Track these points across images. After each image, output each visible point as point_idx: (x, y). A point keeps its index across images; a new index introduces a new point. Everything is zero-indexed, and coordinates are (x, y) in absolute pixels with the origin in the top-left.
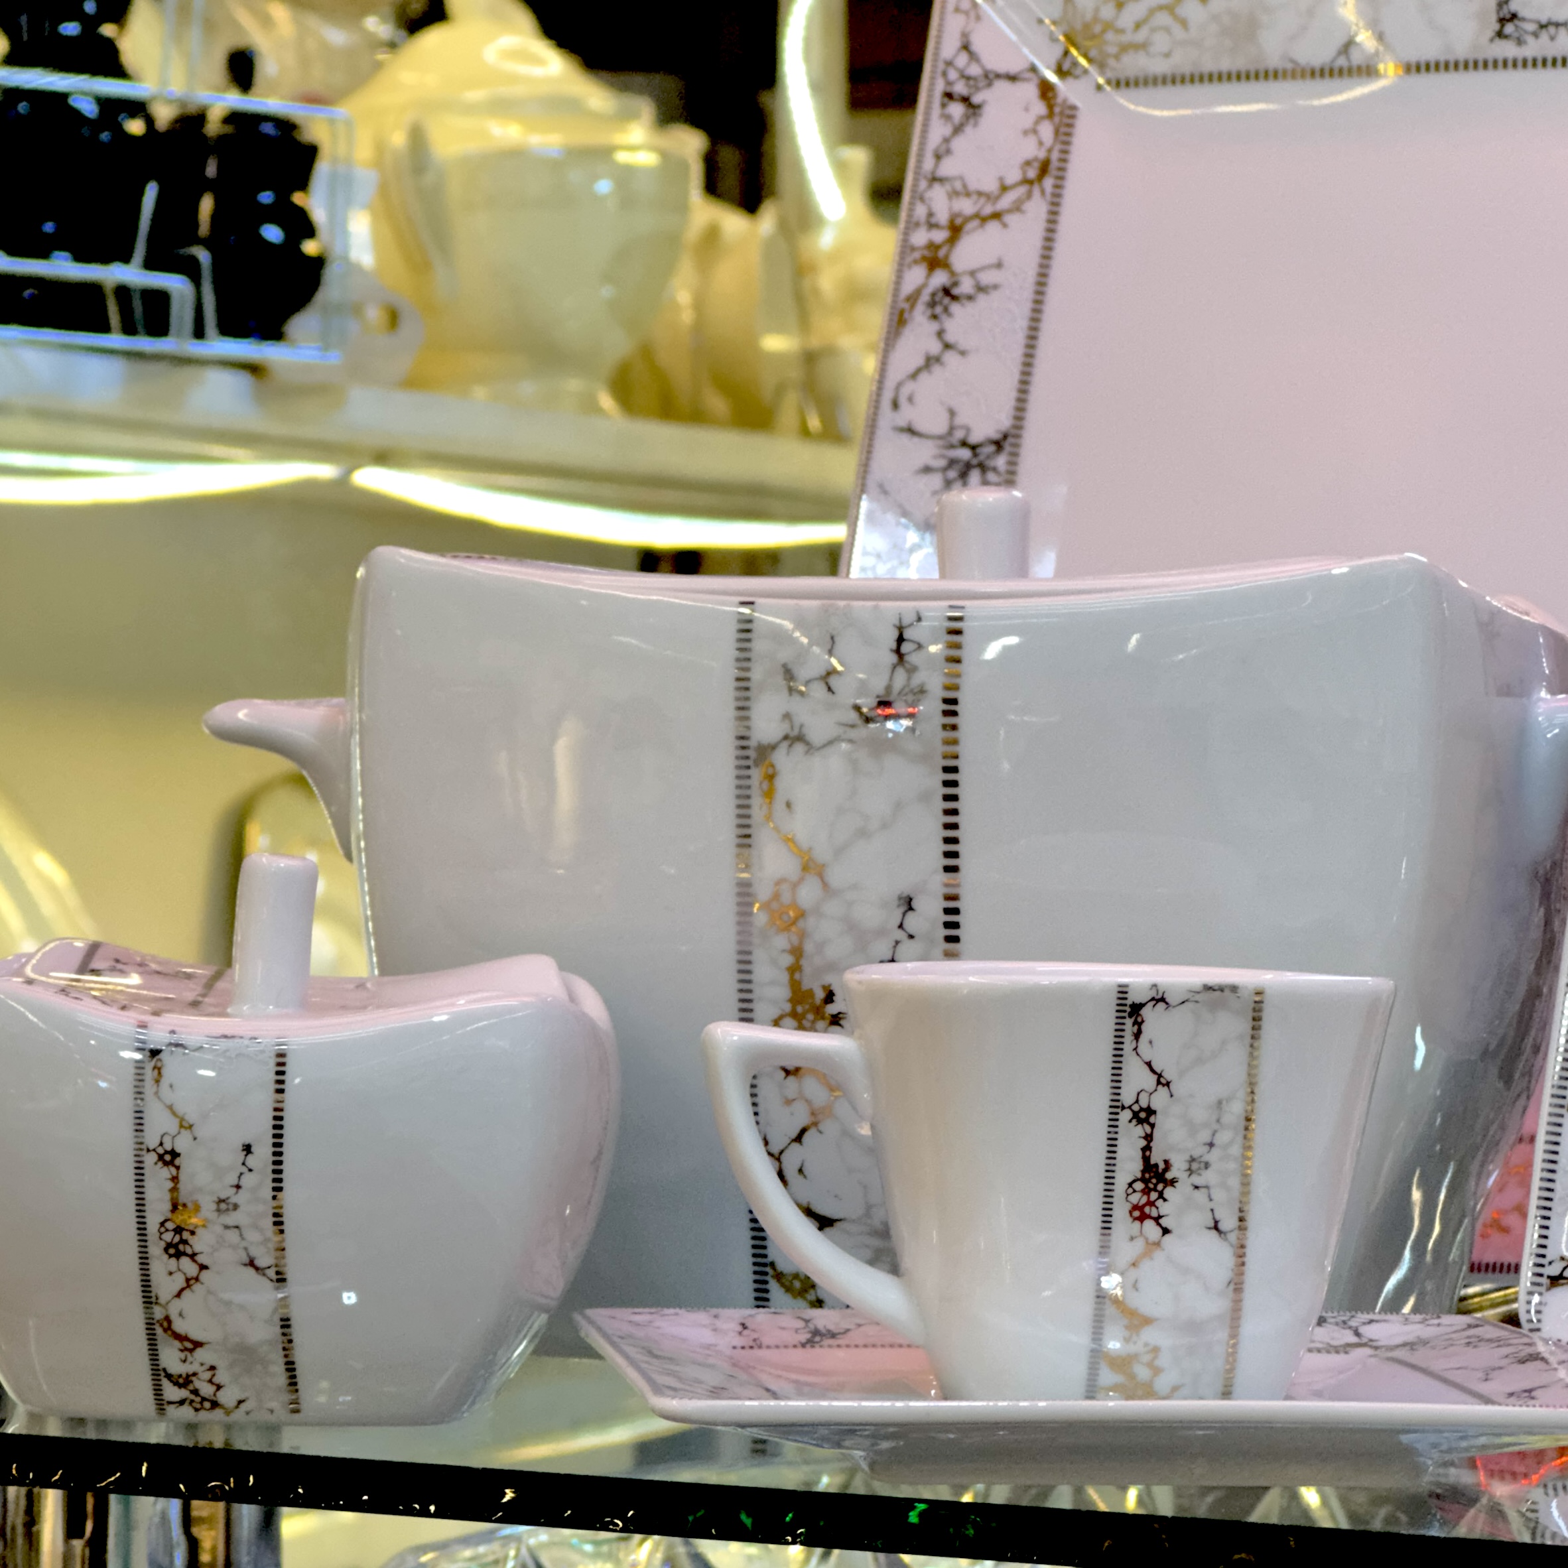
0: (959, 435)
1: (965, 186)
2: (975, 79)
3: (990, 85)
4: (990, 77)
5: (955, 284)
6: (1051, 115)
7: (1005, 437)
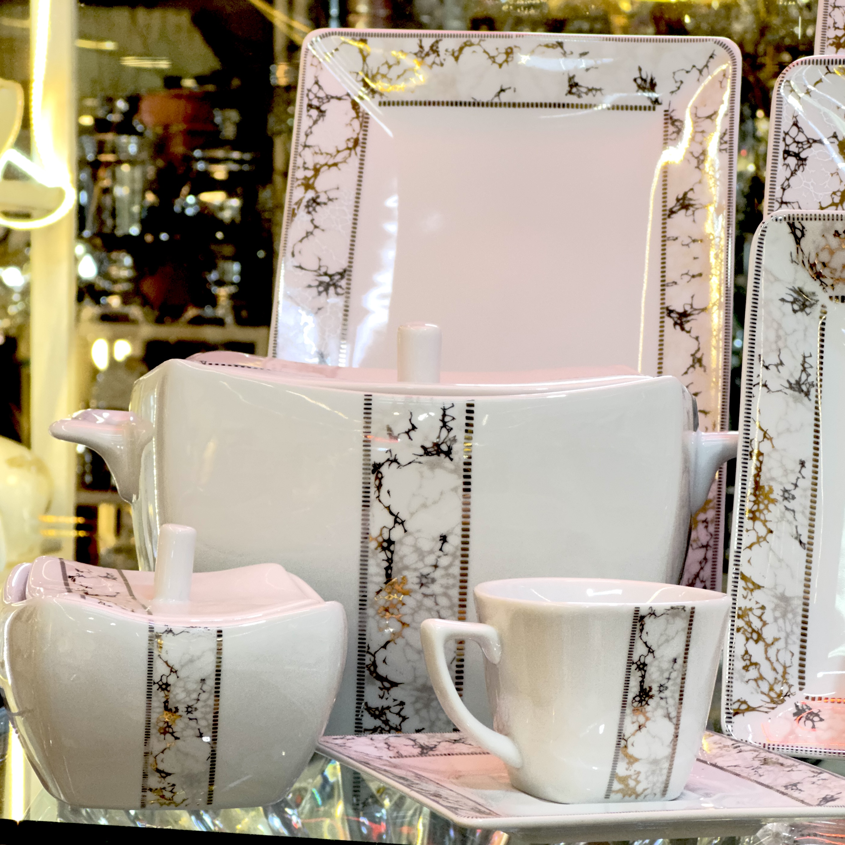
0: (323, 270)
1: (320, 150)
2: (322, 98)
3: (329, 101)
4: (329, 98)
5: (318, 197)
6: (358, 117)
7: (345, 271)
